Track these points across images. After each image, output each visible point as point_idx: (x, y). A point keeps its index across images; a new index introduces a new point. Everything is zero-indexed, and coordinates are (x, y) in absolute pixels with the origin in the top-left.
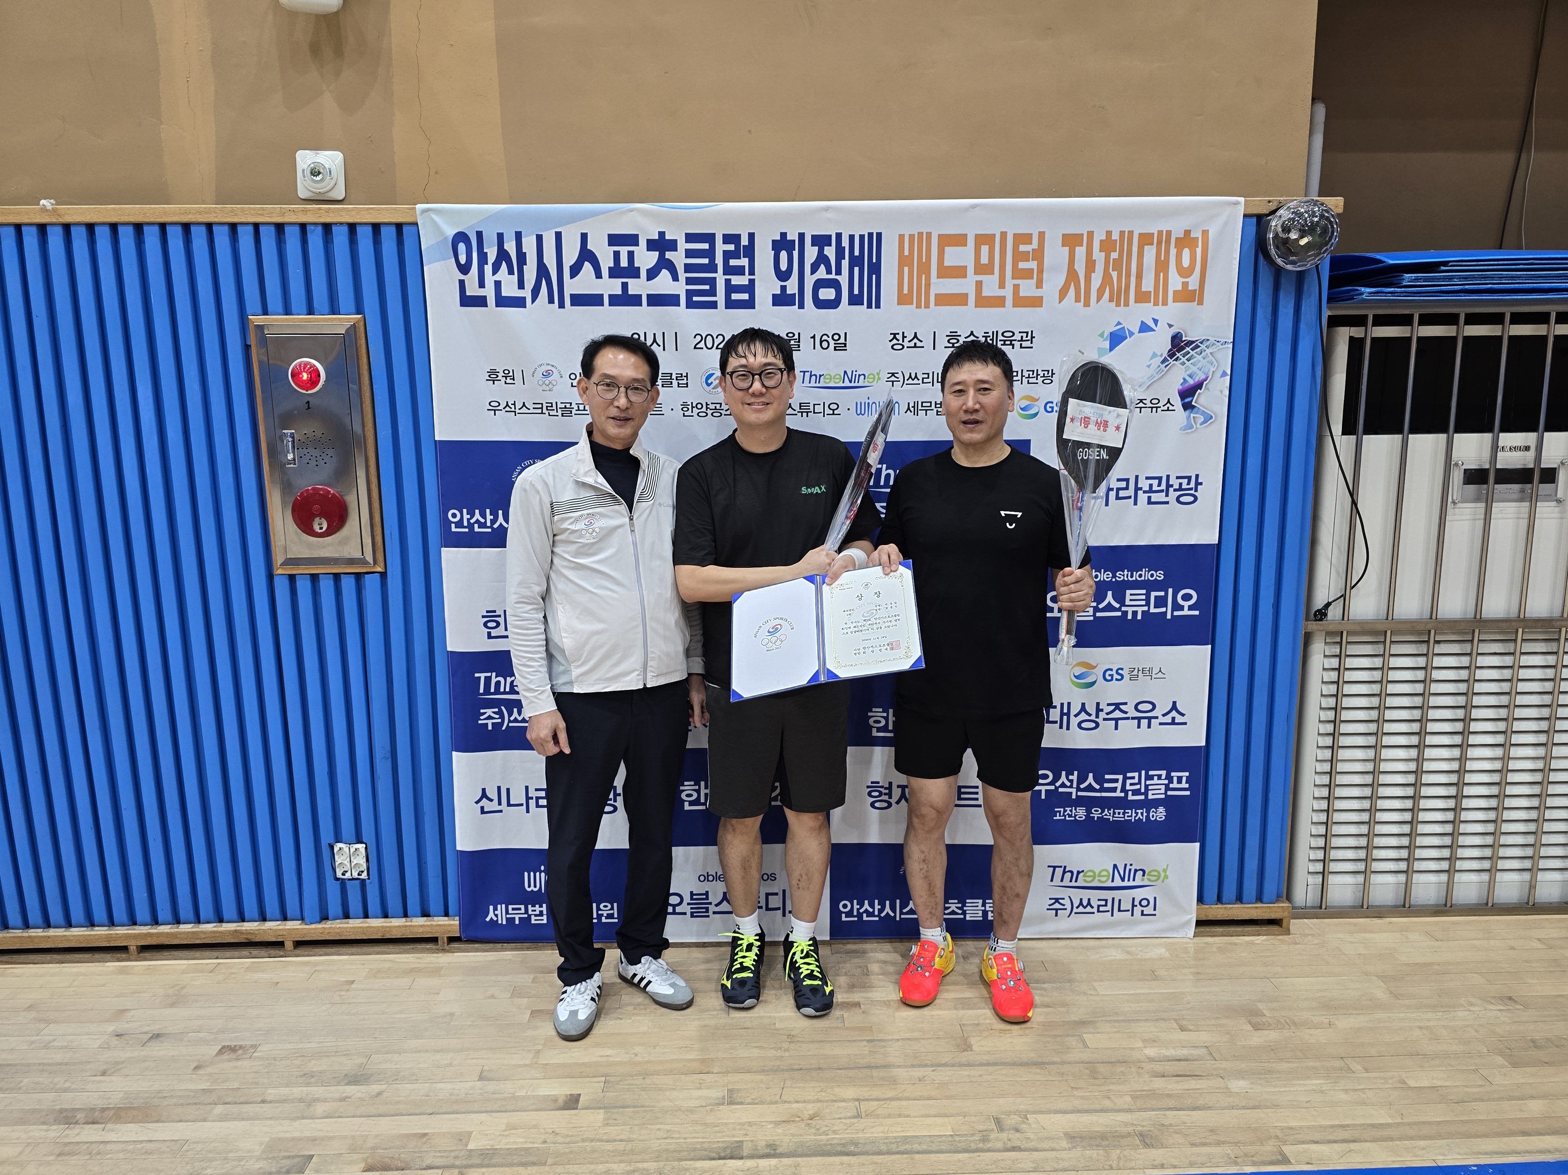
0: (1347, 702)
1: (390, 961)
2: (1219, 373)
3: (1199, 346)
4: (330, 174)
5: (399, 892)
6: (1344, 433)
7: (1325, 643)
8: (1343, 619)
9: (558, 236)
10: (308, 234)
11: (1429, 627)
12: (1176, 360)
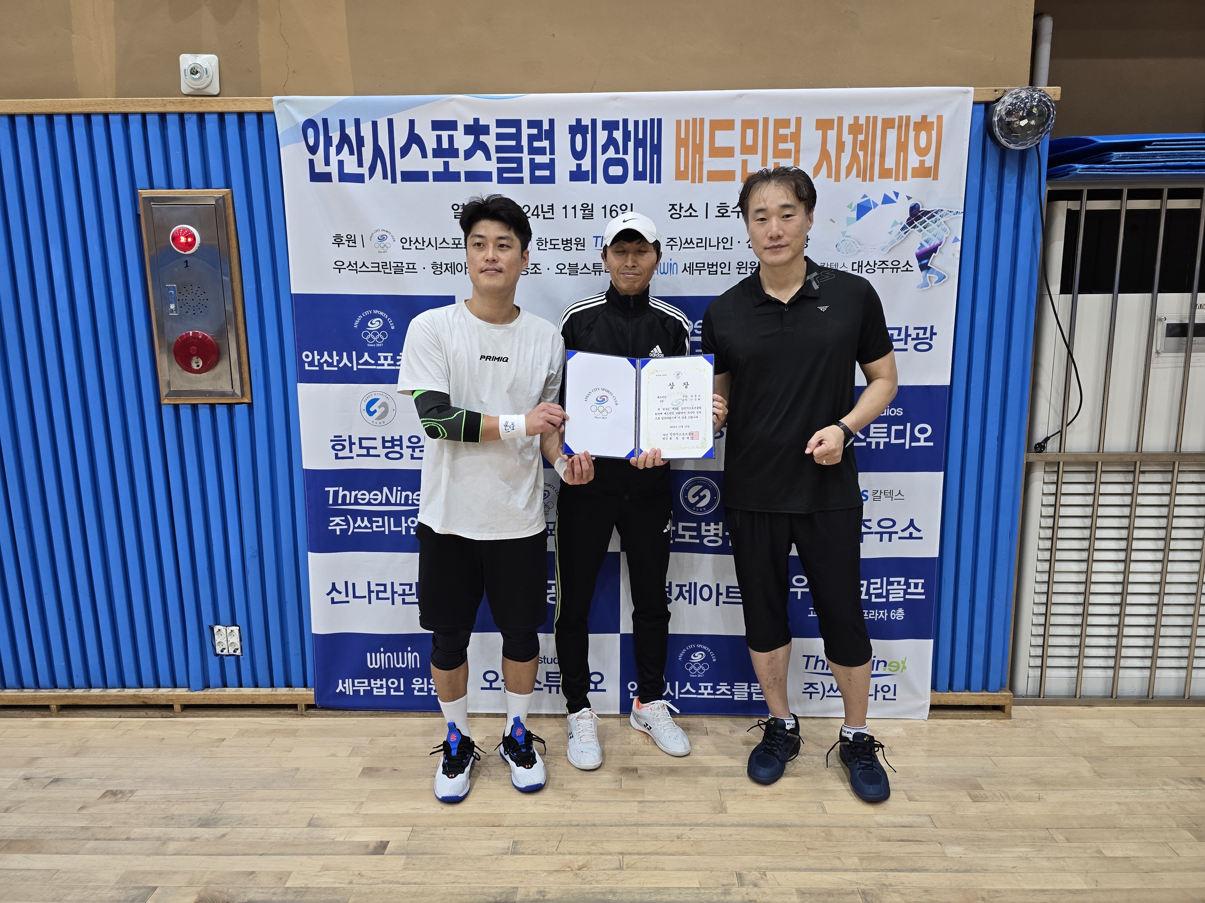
0: (1062, 522)
1: (258, 723)
2: (952, 239)
3: (934, 216)
4: (207, 73)
5: (267, 666)
6: (1061, 293)
7: (1045, 472)
8: (1060, 451)
9: (390, 122)
10: (186, 122)
11: (1135, 459)
12: (914, 227)
